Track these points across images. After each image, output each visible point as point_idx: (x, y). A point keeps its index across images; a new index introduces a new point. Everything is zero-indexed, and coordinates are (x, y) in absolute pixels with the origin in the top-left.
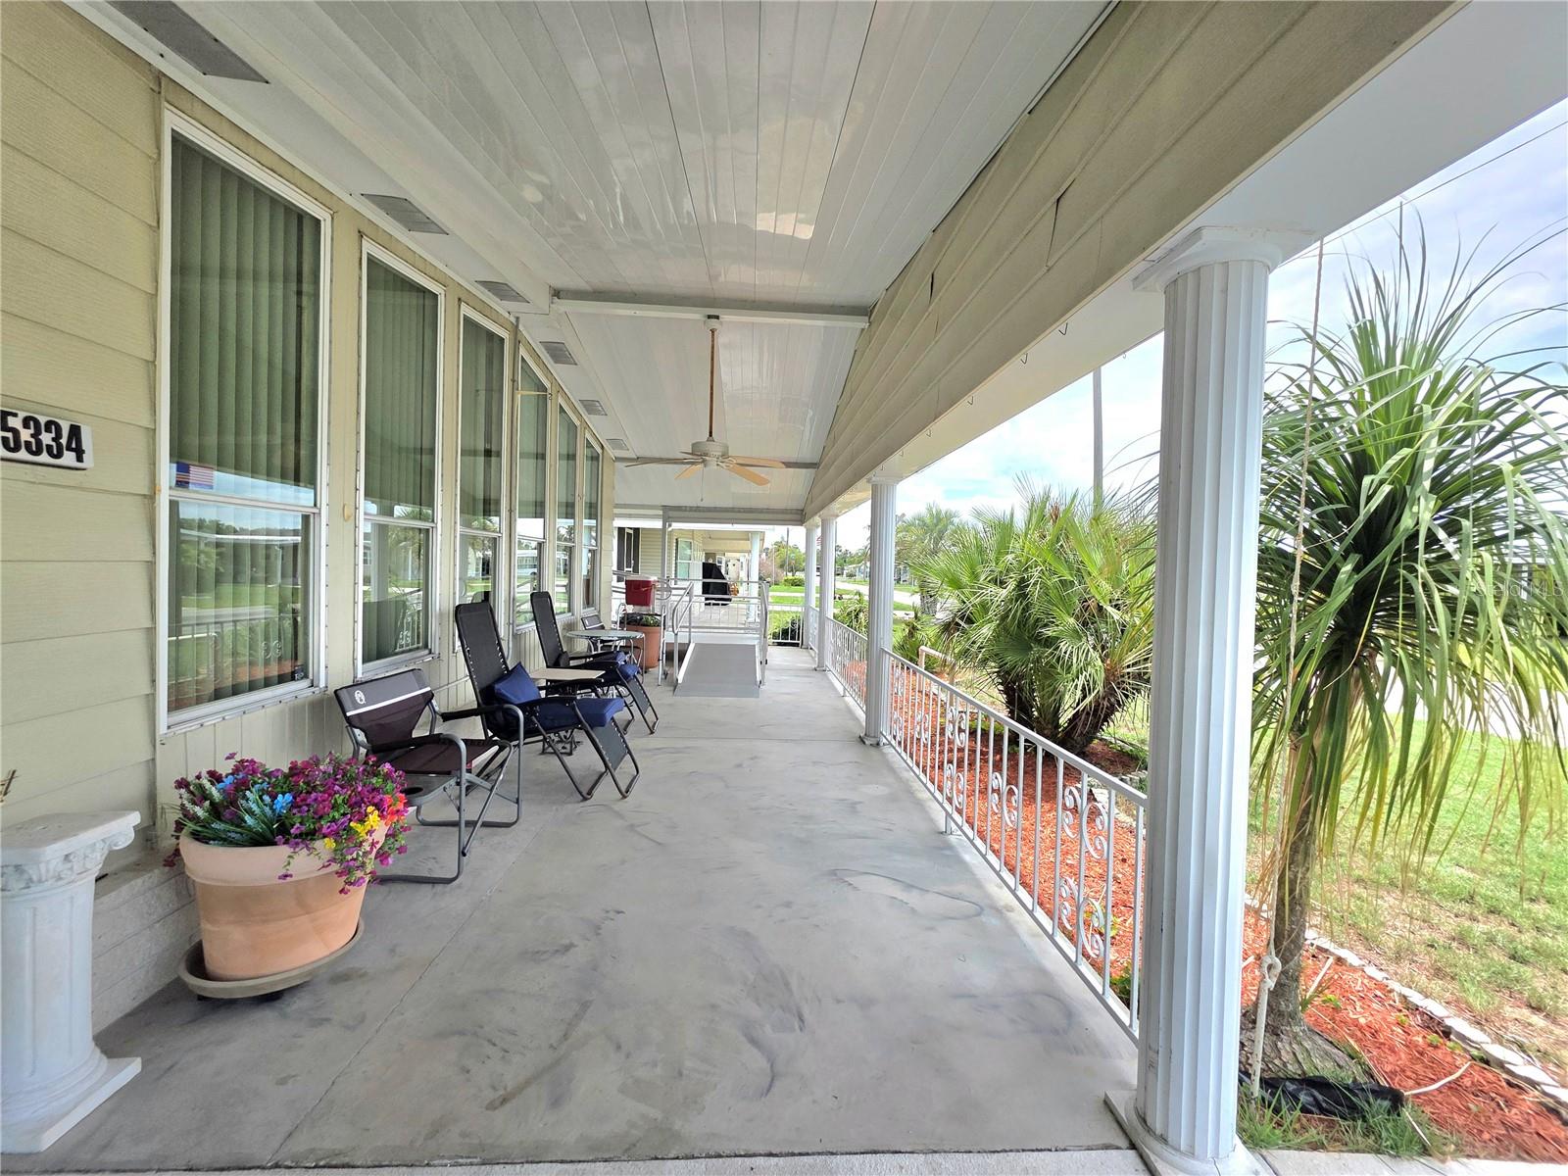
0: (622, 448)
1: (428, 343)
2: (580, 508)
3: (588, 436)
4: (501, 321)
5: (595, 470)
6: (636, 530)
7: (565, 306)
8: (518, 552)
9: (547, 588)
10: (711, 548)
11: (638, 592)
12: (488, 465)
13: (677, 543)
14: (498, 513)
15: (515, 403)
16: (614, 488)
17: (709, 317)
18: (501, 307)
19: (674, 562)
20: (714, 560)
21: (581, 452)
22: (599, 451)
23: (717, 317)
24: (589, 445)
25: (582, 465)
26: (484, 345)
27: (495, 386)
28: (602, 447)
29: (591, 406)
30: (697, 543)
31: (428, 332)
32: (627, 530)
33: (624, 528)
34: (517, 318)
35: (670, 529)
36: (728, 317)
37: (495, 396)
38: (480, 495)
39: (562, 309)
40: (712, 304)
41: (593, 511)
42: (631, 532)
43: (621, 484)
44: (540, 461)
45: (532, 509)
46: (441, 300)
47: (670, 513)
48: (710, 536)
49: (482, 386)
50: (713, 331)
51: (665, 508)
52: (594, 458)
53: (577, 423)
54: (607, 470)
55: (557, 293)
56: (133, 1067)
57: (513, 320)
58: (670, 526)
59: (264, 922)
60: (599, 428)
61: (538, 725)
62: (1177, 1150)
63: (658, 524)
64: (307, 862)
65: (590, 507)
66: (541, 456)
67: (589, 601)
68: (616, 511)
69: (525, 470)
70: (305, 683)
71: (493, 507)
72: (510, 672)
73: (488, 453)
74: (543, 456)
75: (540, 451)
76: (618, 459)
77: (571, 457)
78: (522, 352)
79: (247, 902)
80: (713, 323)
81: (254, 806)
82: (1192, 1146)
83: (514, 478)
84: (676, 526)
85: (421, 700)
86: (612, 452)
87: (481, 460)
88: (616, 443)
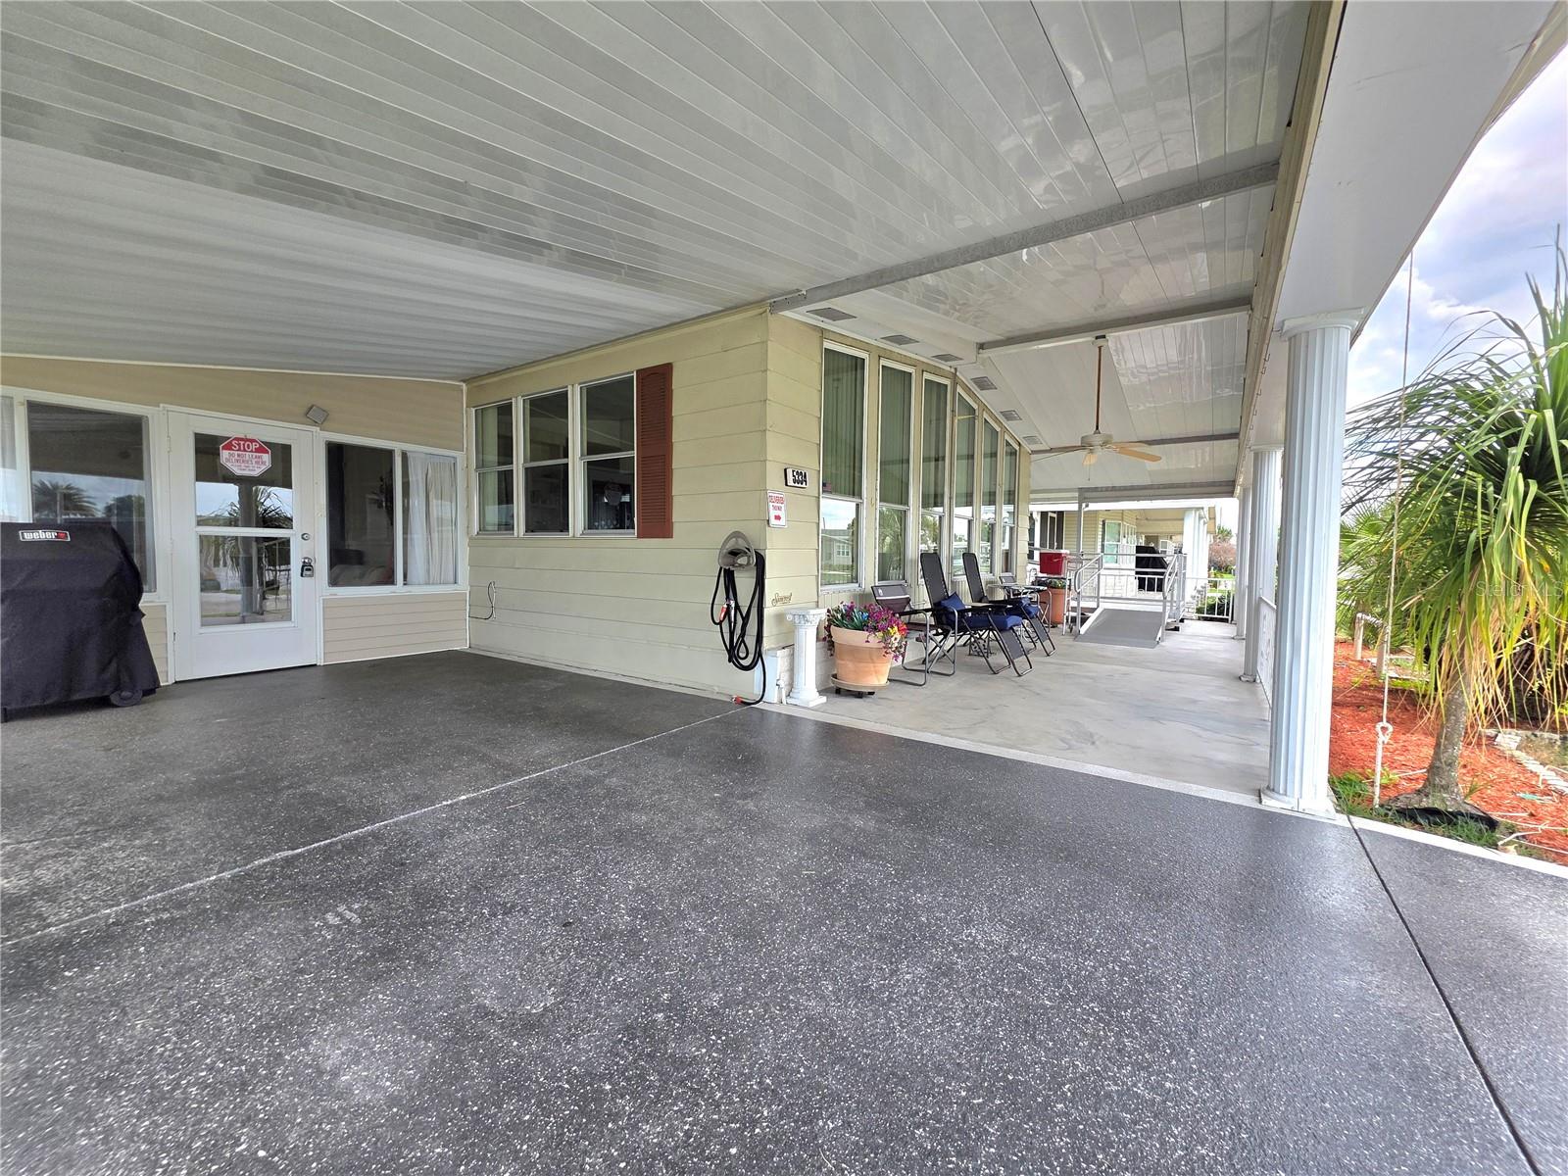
0: (1036, 443)
1: (906, 400)
2: (1000, 497)
3: (1007, 437)
4: (946, 374)
5: (1013, 461)
6: (1061, 514)
7: (986, 353)
8: (955, 543)
9: (975, 550)
10: (1152, 530)
11: (1051, 563)
12: (936, 467)
13: (1104, 524)
14: (942, 505)
15: (954, 423)
16: (1030, 476)
17: (1097, 338)
18: (945, 366)
19: (1100, 544)
20: (1157, 543)
21: (1001, 450)
22: (1017, 448)
23: (1104, 337)
24: (1008, 444)
25: (1003, 461)
26: (936, 391)
27: (942, 416)
28: (1020, 444)
29: (1008, 415)
30: (1128, 525)
31: (906, 393)
32: (1050, 514)
33: (1047, 513)
34: (956, 369)
35: (1086, 509)
36: (1112, 336)
37: (942, 423)
38: (932, 492)
39: (985, 356)
40: (1099, 328)
41: (1011, 498)
42: (1055, 515)
43: (1037, 472)
44: (970, 461)
45: (964, 499)
46: (914, 374)
47: (1086, 495)
48: (1144, 516)
49: (934, 418)
50: (1100, 348)
51: (1080, 490)
52: (1013, 453)
53: (998, 429)
54: (1023, 462)
55: (982, 346)
56: (824, 699)
57: (953, 370)
58: (1087, 506)
59: (860, 662)
60: (1017, 430)
61: (965, 624)
62: (1278, 793)
63: (1074, 507)
64: (874, 640)
65: (1009, 494)
66: (971, 457)
67: (1007, 568)
68: (1032, 496)
69: (960, 467)
70: (857, 585)
71: (939, 500)
72: (949, 597)
73: (937, 460)
74: (972, 457)
75: (970, 453)
76: (1034, 452)
77: (994, 455)
78: (959, 390)
79: (854, 652)
80: (1101, 342)
81: (857, 615)
82: (1286, 791)
83: (954, 477)
84: (1093, 506)
85: (905, 601)
86: (1028, 447)
87: (933, 464)
88: (1031, 439)
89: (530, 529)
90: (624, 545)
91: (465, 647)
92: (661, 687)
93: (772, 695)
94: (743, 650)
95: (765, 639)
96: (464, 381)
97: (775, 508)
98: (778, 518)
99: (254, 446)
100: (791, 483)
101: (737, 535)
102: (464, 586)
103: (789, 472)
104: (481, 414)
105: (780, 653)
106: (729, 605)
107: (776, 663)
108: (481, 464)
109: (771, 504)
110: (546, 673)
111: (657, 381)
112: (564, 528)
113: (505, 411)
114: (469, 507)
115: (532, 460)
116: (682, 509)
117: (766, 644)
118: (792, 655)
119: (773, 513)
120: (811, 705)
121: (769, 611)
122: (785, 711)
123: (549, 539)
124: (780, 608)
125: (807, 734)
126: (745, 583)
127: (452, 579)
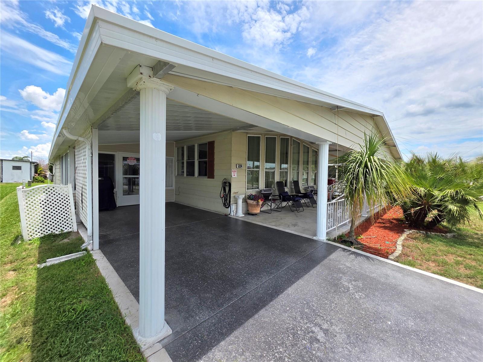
2: (310, 163)
3: (313, 148)
15: (291, 148)
21: (311, 152)
25: (311, 155)
26: (285, 140)
29: (312, 143)
46: (276, 137)
56: (244, 215)
59: (252, 207)
64: (255, 202)
70: (258, 189)
72: (285, 192)
78: (293, 138)
79: (251, 205)
81: (252, 197)
85: (270, 193)
89: (187, 175)
90: (205, 180)
91: (174, 201)
92: (211, 211)
93: (232, 214)
94: (227, 204)
95: (231, 202)
96: (175, 141)
97: (233, 173)
98: (234, 175)
99: (133, 159)
100: (238, 167)
101: (225, 179)
102: (174, 187)
103: (237, 165)
104: (178, 149)
105: (234, 205)
106: (224, 194)
107: (233, 207)
108: (178, 160)
109: (232, 172)
110: (188, 207)
111: (211, 144)
112: (194, 175)
113: (183, 148)
114: (175, 169)
115: (188, 160)
116: (216, 172)
117: (231, 203)
118: (237, 205)
119: (233, 174)
120: (240, 216)
121: (232, 195)
122: (235, 217)
123: (191, 178)
124: (235, 195)
125: (240, 223)
126: (227, 189)
127: (171, 186)
